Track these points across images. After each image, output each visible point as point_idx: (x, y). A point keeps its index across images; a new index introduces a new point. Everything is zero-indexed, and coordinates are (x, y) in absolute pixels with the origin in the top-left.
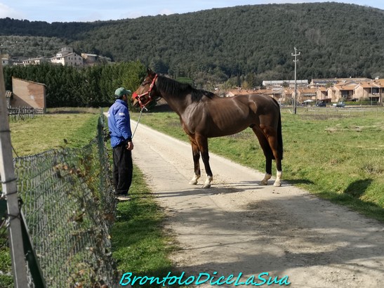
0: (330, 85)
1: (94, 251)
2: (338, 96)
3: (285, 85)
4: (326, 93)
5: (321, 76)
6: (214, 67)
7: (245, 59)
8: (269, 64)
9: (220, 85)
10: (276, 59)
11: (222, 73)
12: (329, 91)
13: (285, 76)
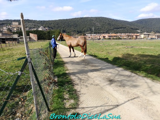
0: (101, 35)
1: (49, 71)
2: (102, 37)
3: (91, 35)
4: (100, 37)
5: (99, 33)
6: (75, 31)
7: (82, 29)
8: (87, 31)
9: (77, 35)
10: (89, 29)
11: (77, 32)
12: (100, 36)
13: (91, 33)
